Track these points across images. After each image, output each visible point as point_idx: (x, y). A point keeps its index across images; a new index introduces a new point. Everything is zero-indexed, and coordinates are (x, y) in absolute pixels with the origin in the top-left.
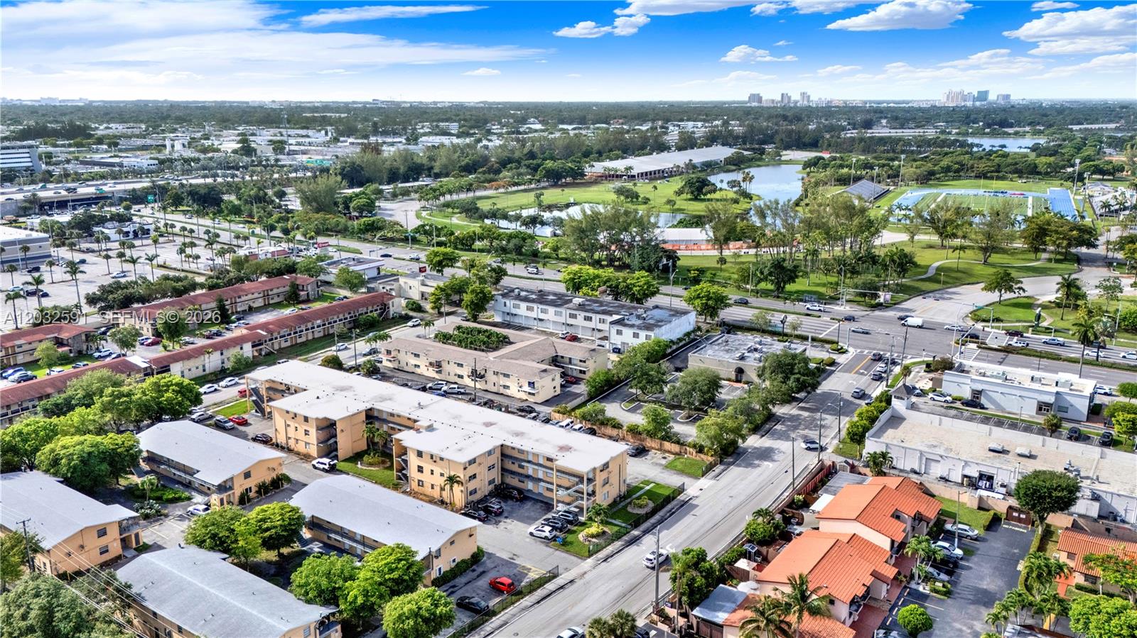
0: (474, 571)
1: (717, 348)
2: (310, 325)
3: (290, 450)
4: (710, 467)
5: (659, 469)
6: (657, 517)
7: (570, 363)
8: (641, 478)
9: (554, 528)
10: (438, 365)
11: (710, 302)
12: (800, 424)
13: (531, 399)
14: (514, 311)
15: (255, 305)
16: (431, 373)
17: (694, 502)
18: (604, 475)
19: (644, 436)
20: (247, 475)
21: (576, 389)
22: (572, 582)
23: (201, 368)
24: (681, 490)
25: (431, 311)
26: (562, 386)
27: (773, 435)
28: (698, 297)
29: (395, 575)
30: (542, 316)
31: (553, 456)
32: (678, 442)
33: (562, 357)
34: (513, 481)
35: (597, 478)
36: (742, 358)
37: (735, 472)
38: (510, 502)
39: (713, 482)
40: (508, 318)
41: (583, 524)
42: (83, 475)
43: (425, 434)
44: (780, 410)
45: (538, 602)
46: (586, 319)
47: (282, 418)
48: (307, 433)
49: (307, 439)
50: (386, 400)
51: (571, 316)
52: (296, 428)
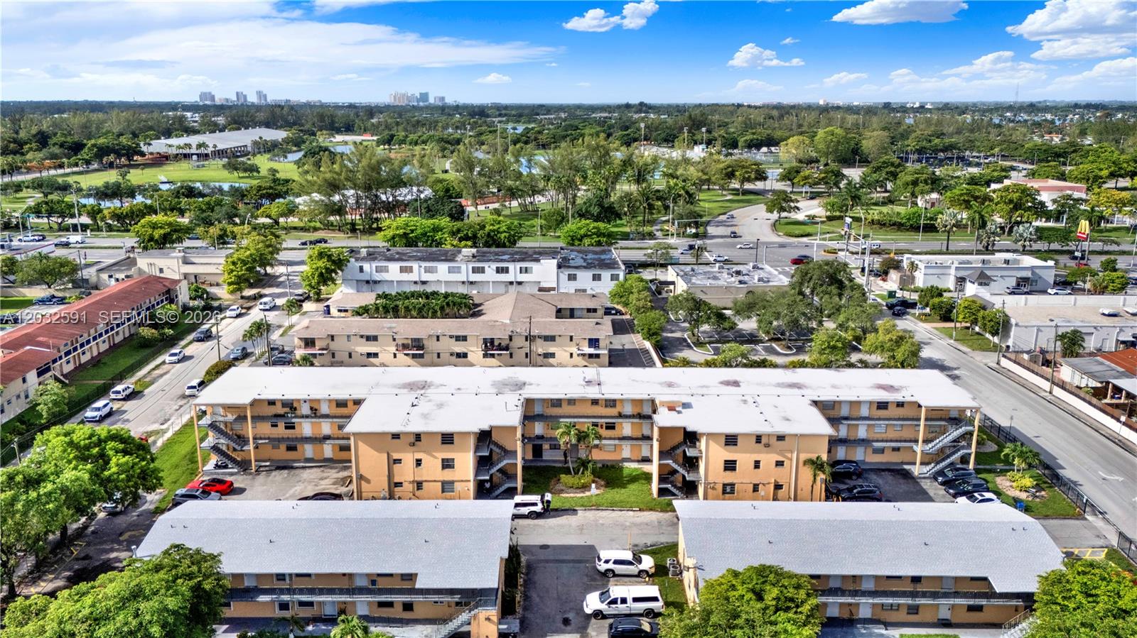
7: (572, 316)
10: (415, 346)
14: (378, 276)
16: (400, 360)
30: (426, 277)
40: (366, 288)
46: (499, 270)
47: (379, 450)
48: (447, 464)
49: (448, 475)
50: (520, 386)
51: (475, 270)
52: (419, 462)
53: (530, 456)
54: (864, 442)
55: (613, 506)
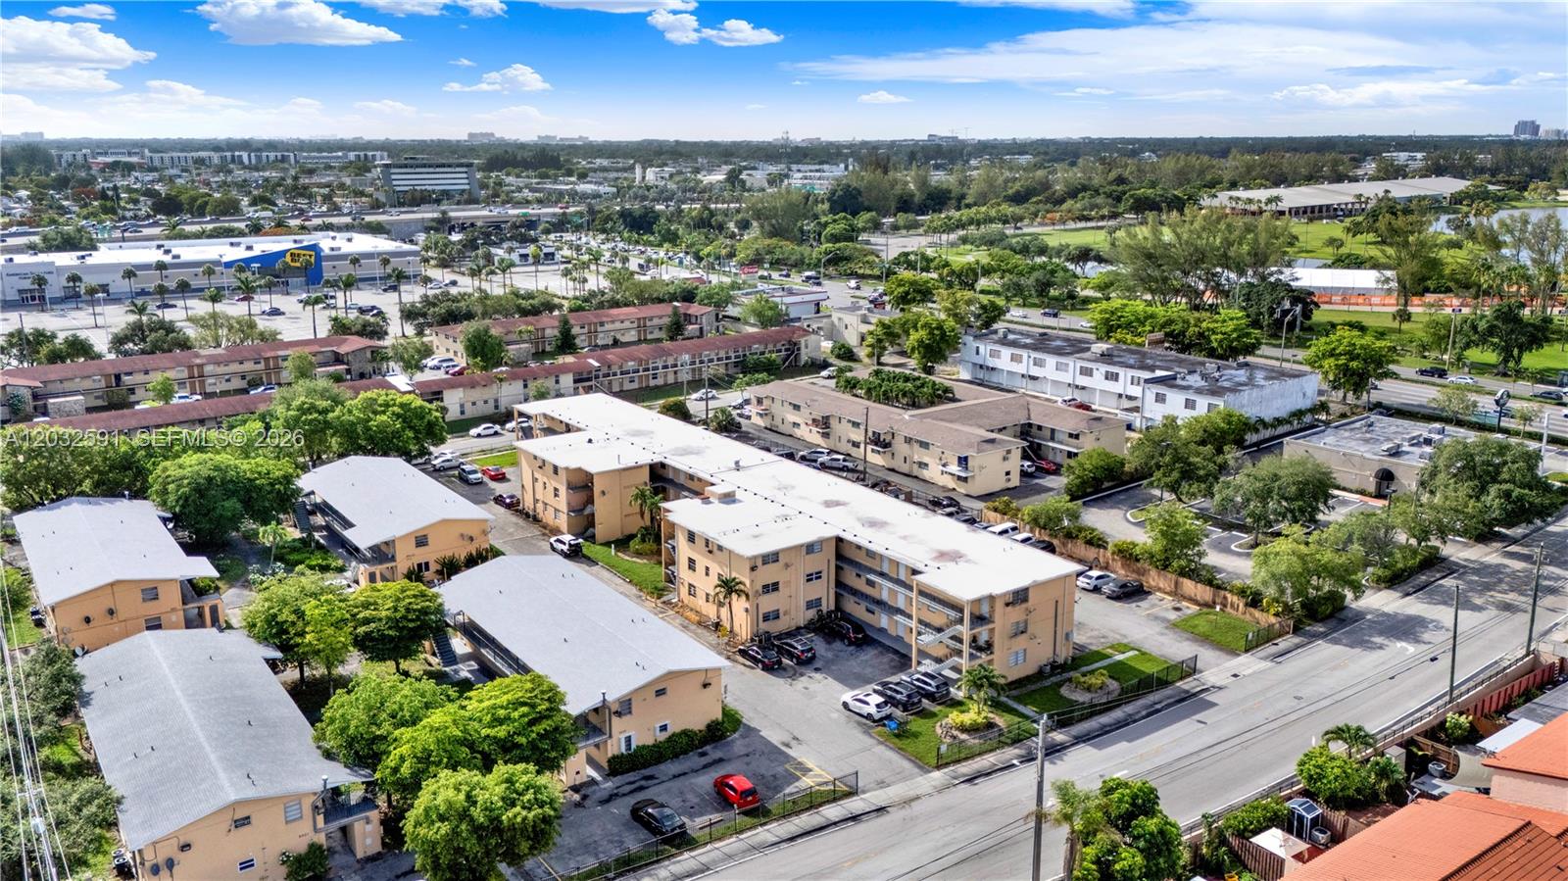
0: (703, 754)
1: (1347, 434)
2: (670, 361)
3: (536, 520)
4: (1266, 637)
5: (1158, 627)
6: (1118, 714)
7: (1052, 439)
8: (1114, 638)
9: (890, 701)
10: (824, 424)
11: (1354, 364)
12: (1500, 581)
13: (962, 489)
14: (991, 362)
15: (624, 339)
16: (813, 436)
17: (1210, 697)
18: (1016, 614)
19: (1144, 565)
20: (421, 541)
21: (1050, 481)
22: (881, 810)
23: (491, 403)
24: (1189, 669)
25: (866, 360)
26: (1024, 474)
27: (1430, 595)
28: (1332, 354)
29: (501, 732)
30: (1035, 371)
31: (920, 567)
32: (1210, 583)
33: (1040, 428)
34: (857, 609)
35: (997, 617)
36: (1396, 453)
37: (1323, 652)
38: (838, 645)
39: (1268, 664)
40: (981, 375)
41: (956, 704)
42: (198, 512)
43: (716, 506)
44: (1457, 550)
45: (792, 839)
47: (529, 466)
48: (556, 493)
49: (556, 503)
51: (1083, 372)
52: (545, 485)
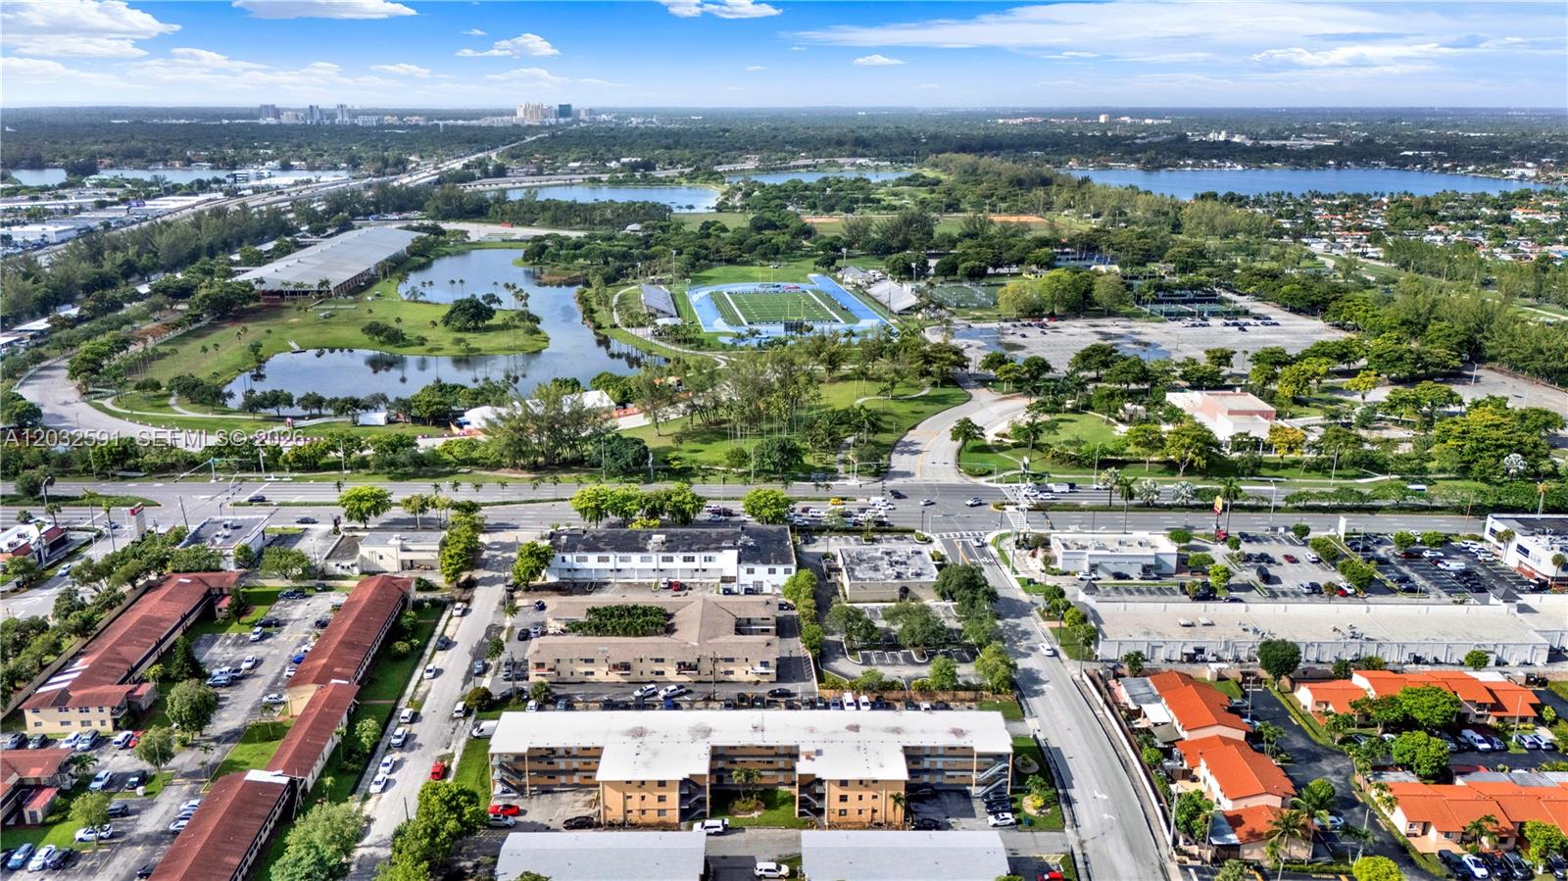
7: (749, 623)
10: (624, 667)
13: (765, 679)
14: (578, 565)
16: (613, 678)
19: (935, 691)
30: (621, 565)
32: (971, 689)
33: (740, 619)
36: (897, 575)
40: (568, 575)
46: (686, 560)
47: (618, 790)
48: (661, 799)
49: (662, 805)
50: (708, 732)
51: (664, 559)
52: (643, 798)
53: (714, 782)
54: (941, 771)
55: (769, 824)
